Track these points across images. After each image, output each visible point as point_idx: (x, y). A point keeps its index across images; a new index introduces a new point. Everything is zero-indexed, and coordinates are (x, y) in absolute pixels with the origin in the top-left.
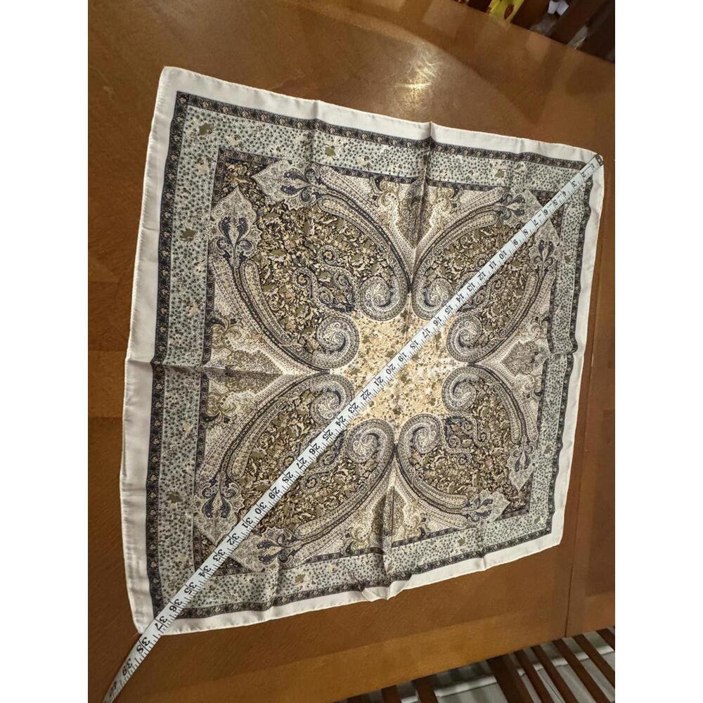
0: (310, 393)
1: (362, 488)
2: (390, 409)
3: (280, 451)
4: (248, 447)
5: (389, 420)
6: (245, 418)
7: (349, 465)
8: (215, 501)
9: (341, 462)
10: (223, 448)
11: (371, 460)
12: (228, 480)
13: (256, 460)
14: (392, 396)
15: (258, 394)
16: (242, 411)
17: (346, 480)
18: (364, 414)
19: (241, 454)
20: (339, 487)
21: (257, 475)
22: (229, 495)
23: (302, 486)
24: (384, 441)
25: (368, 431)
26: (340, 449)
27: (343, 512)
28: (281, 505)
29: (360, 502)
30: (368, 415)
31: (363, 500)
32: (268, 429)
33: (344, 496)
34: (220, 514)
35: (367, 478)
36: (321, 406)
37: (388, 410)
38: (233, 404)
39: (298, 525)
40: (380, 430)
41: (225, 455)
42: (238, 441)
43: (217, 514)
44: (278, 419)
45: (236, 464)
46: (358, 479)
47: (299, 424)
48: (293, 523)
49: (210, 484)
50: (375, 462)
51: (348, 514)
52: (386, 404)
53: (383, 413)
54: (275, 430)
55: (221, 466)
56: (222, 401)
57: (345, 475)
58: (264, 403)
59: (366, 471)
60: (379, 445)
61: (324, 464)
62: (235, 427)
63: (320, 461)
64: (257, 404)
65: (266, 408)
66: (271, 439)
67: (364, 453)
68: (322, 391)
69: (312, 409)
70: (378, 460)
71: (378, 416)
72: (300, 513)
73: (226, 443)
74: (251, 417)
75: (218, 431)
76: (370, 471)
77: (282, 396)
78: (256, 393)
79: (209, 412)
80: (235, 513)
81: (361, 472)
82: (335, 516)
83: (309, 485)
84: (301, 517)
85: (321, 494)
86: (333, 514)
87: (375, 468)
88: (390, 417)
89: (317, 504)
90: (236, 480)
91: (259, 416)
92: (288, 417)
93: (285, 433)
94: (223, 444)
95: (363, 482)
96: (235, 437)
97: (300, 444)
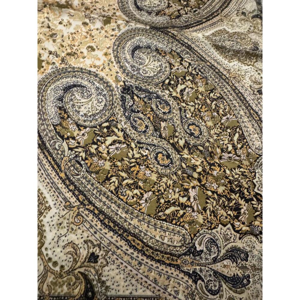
0: (61, 124)
1: (202, 70)
2: (102, 28)
3: (148, 172)
4: (140, 221)
5: (117, 32)
6: (91, 227)
7: (172, 82)
8: (225, 272)
9: (168, 92)
10: (140, 264)
11: (168, 57)
12: (192, 251)
13: (160, 208)
14: (85, 24)
15: (51, 203)
16: (80, 232)
17: (192, 88)
18: (104, 58)
19: (152, 232)
20: (200, 97)
21: (183, 206)
22: (214, 249)
23: (198, 142)
24: (144, 40)
25: (128, 57)
26: (149, 92)
27: (231, 94)
28: (225, 171)
29: (220, 75)
30: (106, 54)
31: (217, 70)
32: (113, 188)
33: (212, 91)
34: (244, 263)
35: (190, 64)
36: (83, 111)
37: (103, 32)
38: (64, 247)
39: (250, 150)
40: (129, 43)
41: (153, 259)
42: (130, 238)
43: (244, 268)
44: (97, 173)
45: (166, 241)
46: (191, 74)
47: (108, 143)
48: (248, 156)
49: (199, 282)
50: (170, 53)
51: (235, 89)
52: (94, 33)
53: (106, 37)
54: (114, 179)
55: (170, 265)
56: (58, 269)
57: (185, 89)
58: (69, 195)
59: (181, 64)
60: (149, 47)
61: (169, 112)
62: (105, 243)
63: (165, 117)
64: (69, 207)
65: (77, 191)
66: (127, 185)
67: (157, 64)
68: (60, 108)
69: (87, 124)
70: (168, 50)
71: (109, 43)
72: (234, 146)
73: (132, 258)
74: (91, 216)
75: (112, 273)
76: (182, 60)
77: (59, 166)
78: (49, 208)
79: (76, 291)
80: (240, 238)
81: (182, 70)
82: (237, 105)
83: (197, 133)
84: (239, 146)
85: (209, 118)
86: (235, 106)
87: (178, 54)
88: (113, 30)
89: (222, 124)
90: (192, 239)
91: (90, 203)
92: (95, 159)
93: (119, 164)
94: (134, 262)
95: (195, 69)
96: (122, 243)
97: (138, 143)
